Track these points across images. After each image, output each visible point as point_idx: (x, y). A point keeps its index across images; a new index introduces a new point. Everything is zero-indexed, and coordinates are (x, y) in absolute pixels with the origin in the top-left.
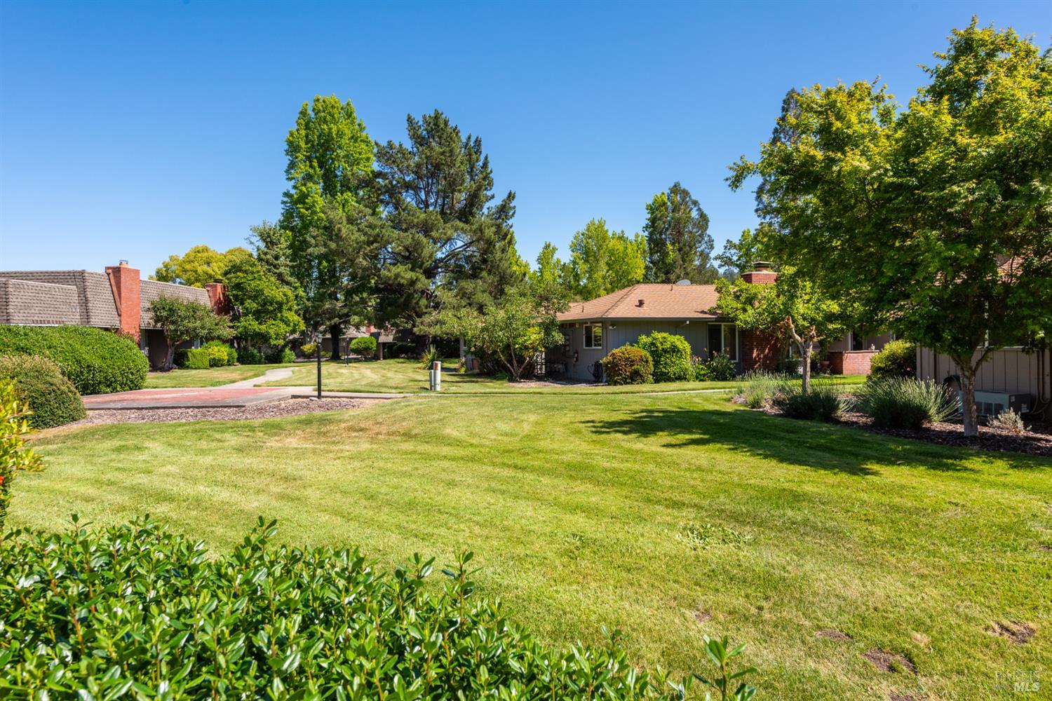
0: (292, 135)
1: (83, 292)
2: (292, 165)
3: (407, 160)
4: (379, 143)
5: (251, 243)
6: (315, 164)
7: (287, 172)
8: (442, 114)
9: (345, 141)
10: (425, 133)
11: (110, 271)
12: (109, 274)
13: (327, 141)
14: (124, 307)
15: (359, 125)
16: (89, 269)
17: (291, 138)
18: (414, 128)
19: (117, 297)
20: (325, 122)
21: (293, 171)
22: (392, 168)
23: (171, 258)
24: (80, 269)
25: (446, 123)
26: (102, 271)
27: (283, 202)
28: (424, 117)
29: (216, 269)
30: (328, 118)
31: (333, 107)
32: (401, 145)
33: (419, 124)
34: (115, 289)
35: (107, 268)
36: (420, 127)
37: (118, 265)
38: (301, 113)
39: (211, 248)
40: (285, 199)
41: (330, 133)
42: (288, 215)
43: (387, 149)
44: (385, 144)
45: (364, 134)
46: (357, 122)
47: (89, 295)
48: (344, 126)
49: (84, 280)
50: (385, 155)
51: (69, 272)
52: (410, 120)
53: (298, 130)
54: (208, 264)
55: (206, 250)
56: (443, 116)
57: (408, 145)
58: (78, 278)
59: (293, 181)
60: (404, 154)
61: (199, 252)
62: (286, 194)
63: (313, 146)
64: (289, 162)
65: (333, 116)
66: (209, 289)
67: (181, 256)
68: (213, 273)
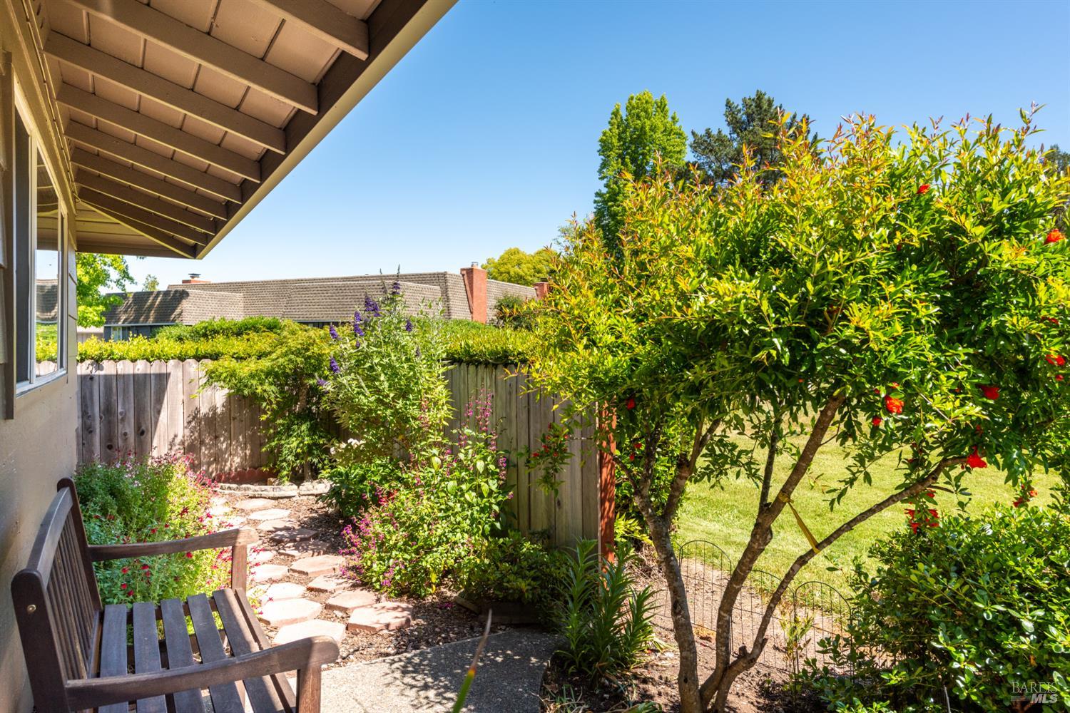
0: (604, 134)
1: (445, 291)
2: (604, 165)
3: (726, 147)
4: (696, 132)
5: (559, 243)
6: (628, 160)
7: (600, 171)
8: (765, 94)
9: (658, 135)
10: (744, 116)
11: (464, 272)
12: (463, 275)
13: (639, 136)
14: (475, 305)
15: (673, 118)
16: (450, 271)
17: (604, 138)
18: (733, 113)
19: (470, 296)
20: (638, 117)
21: (604, 170)
22: (709, 157)
23: (488, 260)
24: (442, 271)
25: (770, 103)
26: (458, 272)
27: (595, 202)
28: (744, 100)
29: (526, 270)
30: (643, 114)
31: (647, 102)
32: (720, 132)
33: (739, 108)
34: (468, 288)
35: (462, 270)
36: (739, 111)
37: (470, 267)
38: (613, 113)
39: (521, 249)
40: (597, 199)
41: (643, 128)
42: (600, 214)
43: (706, 138)
44: (703, 133)
45: (677, 126)
46: (670, 114)
47: (450, 294)
48: (657, 121)
49: (446, 281)
50: (702, 144)
51: (434, 274)
52: (728, 104)
53: (610, 130)
54: (519, 265)
55: (516, 252)
56: (766, 97)
57: (726, 131)
58: (440, 278)
59: (606, 180)
60: (723, 142)
61: (511, 254)
62: (598, 194)
63: (625, 143)
64: (601, 162)
65: (646, 112)
66: (537, 287)
67: (497, 259)
68: (523, 274)
